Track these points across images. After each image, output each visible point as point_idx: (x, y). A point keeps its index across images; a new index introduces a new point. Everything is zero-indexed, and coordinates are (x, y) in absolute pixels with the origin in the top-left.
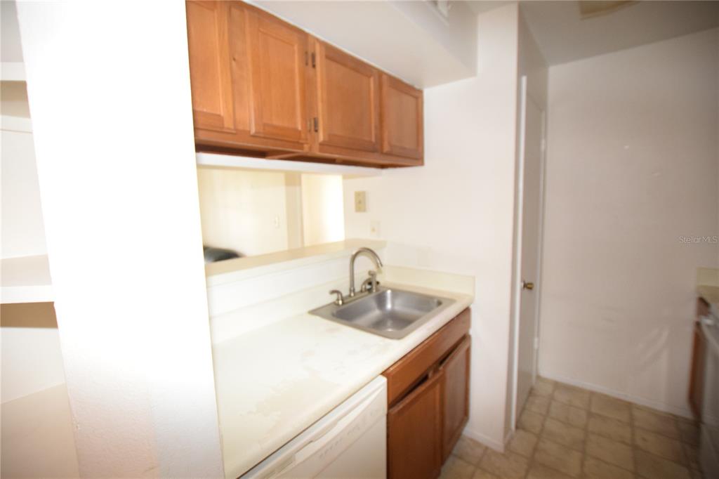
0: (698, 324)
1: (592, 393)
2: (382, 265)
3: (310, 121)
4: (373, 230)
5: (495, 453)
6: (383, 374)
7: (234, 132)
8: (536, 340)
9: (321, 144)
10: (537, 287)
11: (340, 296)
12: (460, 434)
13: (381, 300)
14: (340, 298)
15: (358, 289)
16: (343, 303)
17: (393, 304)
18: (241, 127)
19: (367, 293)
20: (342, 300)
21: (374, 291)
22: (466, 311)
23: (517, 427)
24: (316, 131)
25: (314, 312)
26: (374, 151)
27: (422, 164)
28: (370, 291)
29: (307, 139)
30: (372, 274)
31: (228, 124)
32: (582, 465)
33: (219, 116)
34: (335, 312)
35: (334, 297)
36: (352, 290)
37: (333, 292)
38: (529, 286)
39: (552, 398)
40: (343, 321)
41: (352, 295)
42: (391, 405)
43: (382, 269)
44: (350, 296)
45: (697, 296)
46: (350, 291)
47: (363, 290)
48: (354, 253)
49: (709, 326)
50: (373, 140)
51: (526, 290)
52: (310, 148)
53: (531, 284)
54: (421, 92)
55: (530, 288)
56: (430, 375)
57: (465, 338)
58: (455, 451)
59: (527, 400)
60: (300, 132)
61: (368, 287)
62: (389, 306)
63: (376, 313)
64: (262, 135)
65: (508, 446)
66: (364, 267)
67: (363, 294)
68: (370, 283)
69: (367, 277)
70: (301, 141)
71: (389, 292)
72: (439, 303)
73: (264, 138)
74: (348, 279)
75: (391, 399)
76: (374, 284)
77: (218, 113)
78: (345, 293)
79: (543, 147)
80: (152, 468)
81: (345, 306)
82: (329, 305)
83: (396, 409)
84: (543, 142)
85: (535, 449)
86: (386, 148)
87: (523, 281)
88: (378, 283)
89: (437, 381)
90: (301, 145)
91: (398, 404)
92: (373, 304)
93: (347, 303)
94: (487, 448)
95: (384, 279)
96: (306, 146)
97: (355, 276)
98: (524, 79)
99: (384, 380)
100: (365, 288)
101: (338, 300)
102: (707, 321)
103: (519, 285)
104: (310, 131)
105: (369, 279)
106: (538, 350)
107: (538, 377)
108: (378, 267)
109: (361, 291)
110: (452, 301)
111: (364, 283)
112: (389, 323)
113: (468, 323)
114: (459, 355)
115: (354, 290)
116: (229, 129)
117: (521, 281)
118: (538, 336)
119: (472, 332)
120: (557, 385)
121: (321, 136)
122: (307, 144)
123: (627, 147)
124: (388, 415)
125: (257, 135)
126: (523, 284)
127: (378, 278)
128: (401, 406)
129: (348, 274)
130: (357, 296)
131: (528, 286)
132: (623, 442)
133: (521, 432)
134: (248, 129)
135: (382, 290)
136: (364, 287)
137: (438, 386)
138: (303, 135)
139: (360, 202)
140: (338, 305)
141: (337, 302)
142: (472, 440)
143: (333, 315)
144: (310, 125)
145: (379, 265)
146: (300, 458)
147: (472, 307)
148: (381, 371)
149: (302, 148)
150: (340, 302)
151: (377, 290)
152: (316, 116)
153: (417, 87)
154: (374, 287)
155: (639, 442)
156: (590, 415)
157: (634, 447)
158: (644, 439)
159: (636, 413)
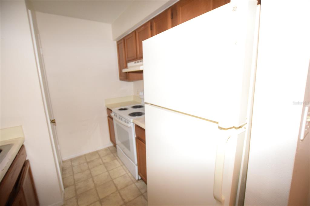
0: (109, 117)
1: (85, 155)
8: (59, 146)
10: (56, 121)
22: (23, 146)
23: (65, 188)
38: (53, 121)
39: (72, 166)
45: (106, 108)
53: (54, 120)
79: (41, 52)
87: (50, 120)
103: (49, 122)
106: (60, 150)
113: (25, 154)
118: (59, 144)
120: (72, 160)
131: (53, 122)
132: (101, 164)
147: (25, 144)
155: (104, 161)
156: (88, 163)
157: (104, 163)
158: (105, 159)
159: (99, 153)
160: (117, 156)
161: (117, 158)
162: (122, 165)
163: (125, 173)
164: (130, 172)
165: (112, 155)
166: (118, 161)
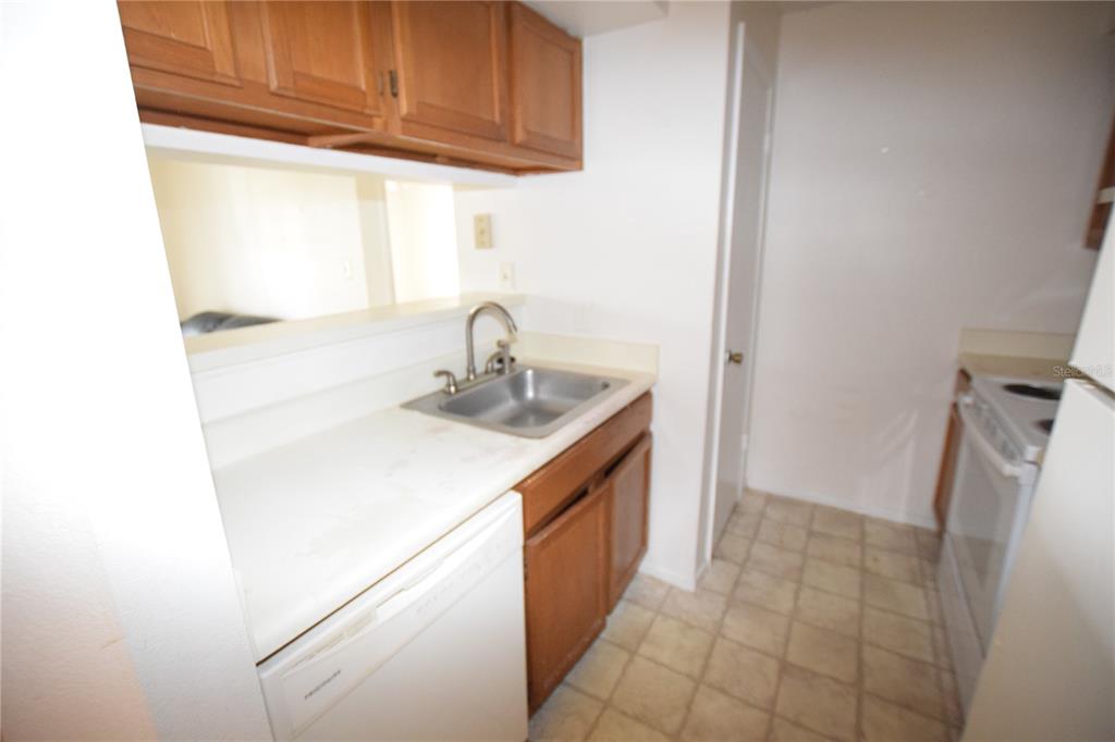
0: (955, 406)
1: (815, 507)
2: (516, 330)
3: (382, 74)
4: (505, 277)
5: (682, 592)
6: (517, 487)
7: (237, 83)
8: (744, 437)
9: (404, 120)
10: (747, 360)
11: (451, 379)
12: (636, 571)
13: (517, 385)
14: (452, 383)
15: (480, 368)
16: (457, 391)
17: (536, 390)
18: (249, 76)
19: (494, 375)
20: (455, 385)
21: (507, 371)
22: (646, 397)
23: (714, 557)
24: (395, 95)
25: (410, 405)
26: (499, 140)
27: (581, 168)
28: (500, 372)
29: (377, 108)
30: (503, 345)
31: (224, 66)
32: (796, 598)
33: (205, 49)
34: (443, 404)
35: (443, 381)
36: (471, 369)
37: (439, 374)
38: (737, 358)
39: (762, 515)
40: (458, 417)
41: (472, 377)
42: (529, 534)
43: (517, 335)
44: (468, 379)
45: (957, 368)
46: (469, 371)
47: (490, 369)
48: (472, 311)
49: (967, 406)
50: (497, 119)
51: (732, 364)
52: (386, 125)
53: (740, 355)
54: (577, 42)
55: (738, 362)
56: (591, 489)
57: (644, 436)
58: (627, 594)
59: (729, 520)
60: (364, 93)
61: (497, 366)
62: (530, 394)
63: (510, 404)
64: (292, 94)
65: (699, 581)
66: (489, 334)
67: (488, 377)
68: (501, 361)
69: (495, 349)
70: (367, 111)
71: (530, 373)
72: (606, 386)
73: (297, 99)
74: (464, 354)
75: (529, 526)
76: (507, 361)
77: (202, 45)
78: (460, 374)
79: (766, 147)
80: (114, 641)
81: (461, 394)
82: (435, 394)
83: (537, 540)
84: (767, 138)
85: (737, 584)
86: (520, 136)
87: (728, 351)
88: (513, 360)
89: (599, 497)
90: (368, 120)
91: (542, 532)
92: (507, 392)
93: (463, 390)
94: (671, 587)
95: (523, 352)
96: (378, 122)
97: (476, 351)
98: (741, 28)
99: (518, 497)
100: (492, 367)
101: (449, 386)
102: (967, 399)
103: (722, 357)
104: (382, 94)
105: (499, 353)
106: (746, 452)
107: (747, 490)
108: (510, 331)
109: (486, 372)
110: (624, 383)
111: (491, 360)
112: (531, 419)
113: (648, 414)
114: (635, 461)
115: (474, 371)
116: (223, 75)
117: (726, 351)
118: (748, 433)
119: (654, 428)
120: (770, 499)
121: (404, 106)
122: (380, 117)
123: (885, 150)
124: (525, 548)
125: (282, 92)
126: (728, 357)
127: (513, 353)
128: (545, 534)
129: (463, 346)
130: (480, 380)
131: (735, 358)
132: (850, 566)
133: (719, 563)
134: (264, 81)
135: (518, 371)
136: (490, 365)
137: (602, 504)
138: (370, 101)
139: (482, 232)
140: (449, 393)
141: (447, 389)
142: (652, 578)
143: (441, 408)
144: (383, 84)
145: (512, 328)
146: (385, 613)
147: (655, 391)
148: (512, 485)
149: (370, 125)
150: (453, 389)
151: (512, 370)
152: (392, 68)
153: (572, 32)
154: (507, 366)
155: (869, 564)
156: (811, 534)
157: (864, 570)
158: (876, 560)
159: (869, 528)
160: (935, 580)
161: (930, 584)
162: (931, 624)
163: (929, 659)
164: (953, 672)
165: (915, 561)
166: (926, 596)
